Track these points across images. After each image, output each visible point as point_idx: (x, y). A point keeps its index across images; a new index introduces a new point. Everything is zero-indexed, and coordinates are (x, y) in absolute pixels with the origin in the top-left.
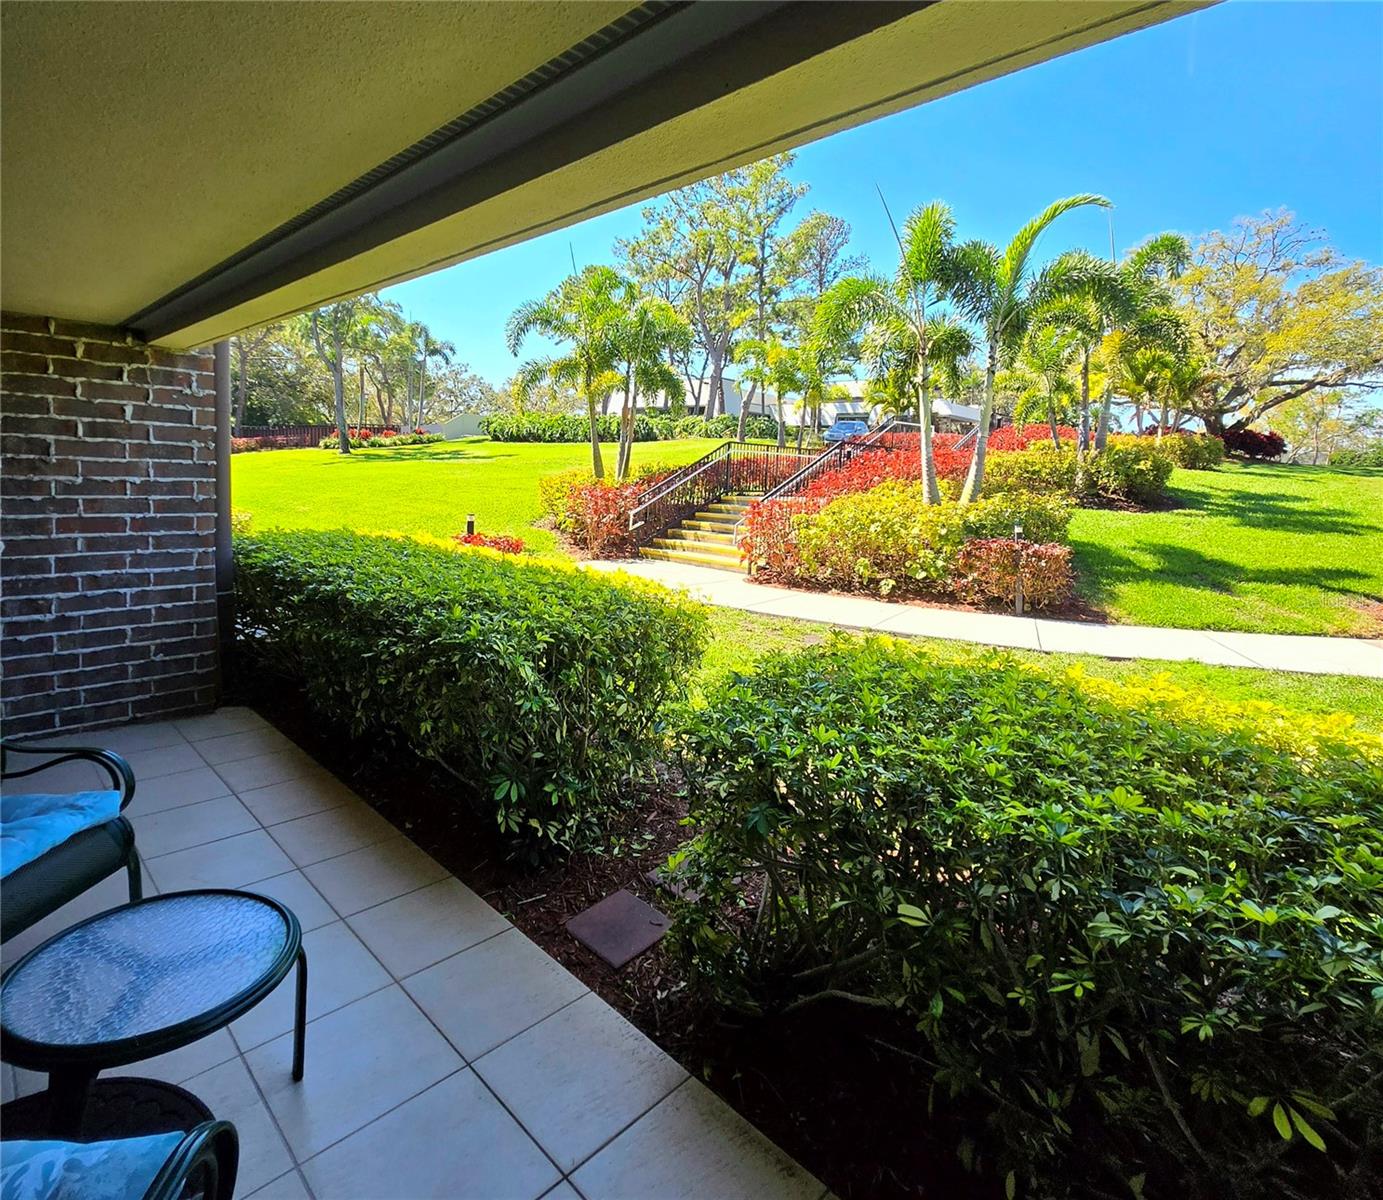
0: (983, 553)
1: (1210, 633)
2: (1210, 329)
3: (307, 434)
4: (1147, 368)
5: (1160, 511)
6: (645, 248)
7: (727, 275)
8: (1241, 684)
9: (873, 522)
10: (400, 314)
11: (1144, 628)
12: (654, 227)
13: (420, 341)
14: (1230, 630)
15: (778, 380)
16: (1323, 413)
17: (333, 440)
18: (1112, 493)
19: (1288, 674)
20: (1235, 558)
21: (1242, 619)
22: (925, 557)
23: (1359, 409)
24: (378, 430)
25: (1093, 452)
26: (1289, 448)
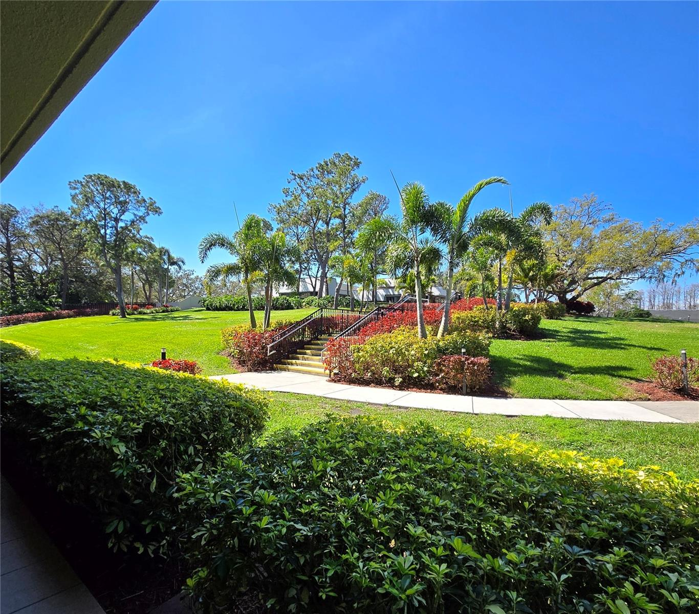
0: (446, 363)
1: (557, 401)
2: (560, 252)
3: (102, 308)
4: (530, 269)
5: (535, 340)
6: (284, 210)
7: (327, 224)
8: (571, 427)
9: (391, 348)
10: (152, 243)
11: (526, 399)
12: (289, 199)
13: (165, 257)
14: (566, 399)
15: (350, 276)
16: (611, 292)
17: (118, 311)
18: (513, 331)
19: (593, 421)
20: (570, 362)
21: (572, 393)
22: (418, 366)
23: (627, 291)
24: (143, 305)
25: (504, 311)
26: (596, 309)
